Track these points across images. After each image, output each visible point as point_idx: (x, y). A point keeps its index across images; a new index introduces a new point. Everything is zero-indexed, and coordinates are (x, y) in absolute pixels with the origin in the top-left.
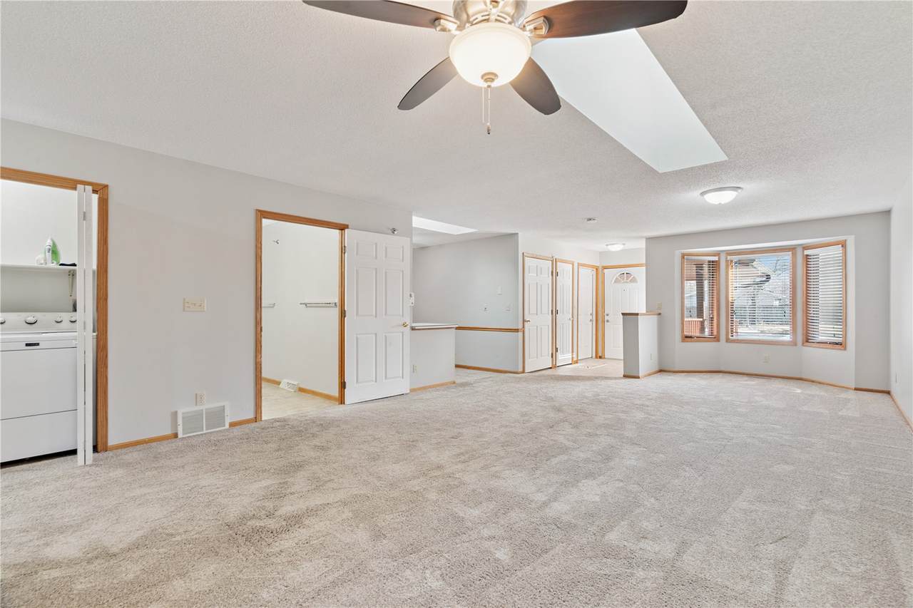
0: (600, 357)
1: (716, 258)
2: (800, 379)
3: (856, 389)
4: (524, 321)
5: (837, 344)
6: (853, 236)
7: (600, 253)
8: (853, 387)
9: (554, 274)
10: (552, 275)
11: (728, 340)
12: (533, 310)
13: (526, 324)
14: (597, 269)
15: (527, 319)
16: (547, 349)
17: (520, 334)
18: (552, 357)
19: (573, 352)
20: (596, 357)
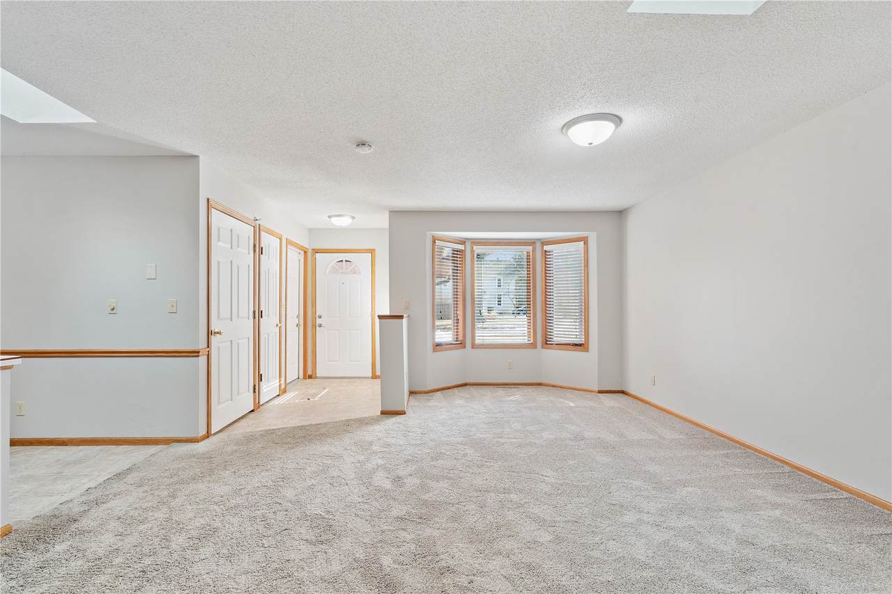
0: (310, 377)
1: (461, 247)
2: (540, 384)
3: (600, 392)
4: (209, 333)
5: (576, 345)
6: (595, 234)
7: (310, 230)
8: (597, 390)
9: (258, 250)
10: (255, 251)
11: (474, 346)
12: (225, 312)
13: (213, 339)
14: (305, 252)
15: (214, 328)
16: (247, 380)
17: (202, 360)
18: (254, 392)
19: (280, 377)
20: (305, 378)
